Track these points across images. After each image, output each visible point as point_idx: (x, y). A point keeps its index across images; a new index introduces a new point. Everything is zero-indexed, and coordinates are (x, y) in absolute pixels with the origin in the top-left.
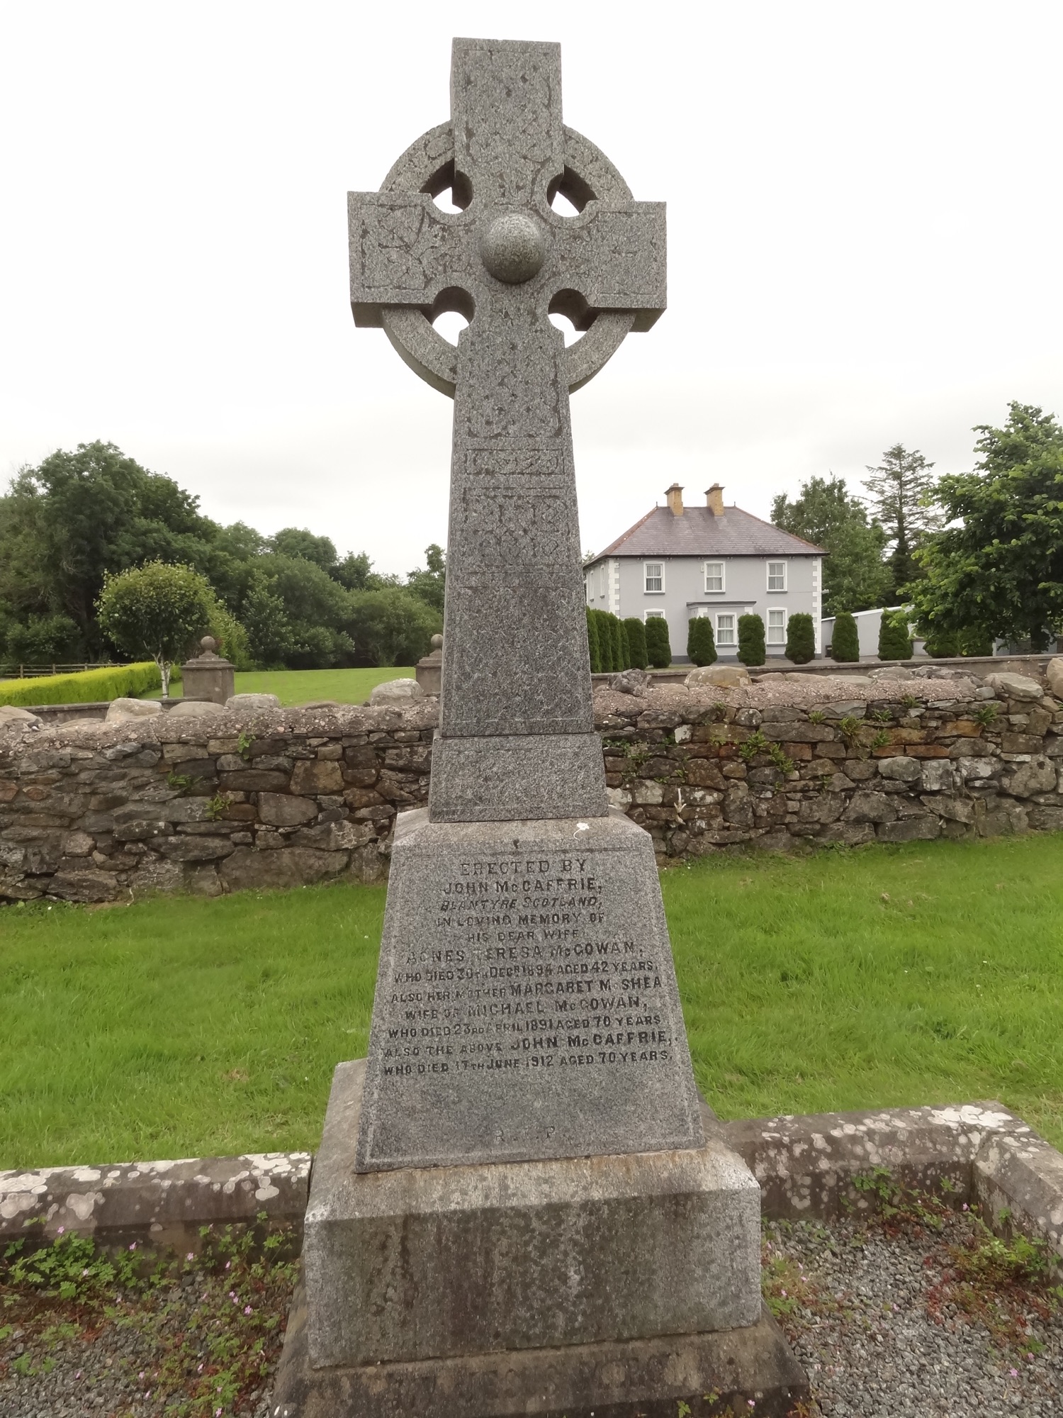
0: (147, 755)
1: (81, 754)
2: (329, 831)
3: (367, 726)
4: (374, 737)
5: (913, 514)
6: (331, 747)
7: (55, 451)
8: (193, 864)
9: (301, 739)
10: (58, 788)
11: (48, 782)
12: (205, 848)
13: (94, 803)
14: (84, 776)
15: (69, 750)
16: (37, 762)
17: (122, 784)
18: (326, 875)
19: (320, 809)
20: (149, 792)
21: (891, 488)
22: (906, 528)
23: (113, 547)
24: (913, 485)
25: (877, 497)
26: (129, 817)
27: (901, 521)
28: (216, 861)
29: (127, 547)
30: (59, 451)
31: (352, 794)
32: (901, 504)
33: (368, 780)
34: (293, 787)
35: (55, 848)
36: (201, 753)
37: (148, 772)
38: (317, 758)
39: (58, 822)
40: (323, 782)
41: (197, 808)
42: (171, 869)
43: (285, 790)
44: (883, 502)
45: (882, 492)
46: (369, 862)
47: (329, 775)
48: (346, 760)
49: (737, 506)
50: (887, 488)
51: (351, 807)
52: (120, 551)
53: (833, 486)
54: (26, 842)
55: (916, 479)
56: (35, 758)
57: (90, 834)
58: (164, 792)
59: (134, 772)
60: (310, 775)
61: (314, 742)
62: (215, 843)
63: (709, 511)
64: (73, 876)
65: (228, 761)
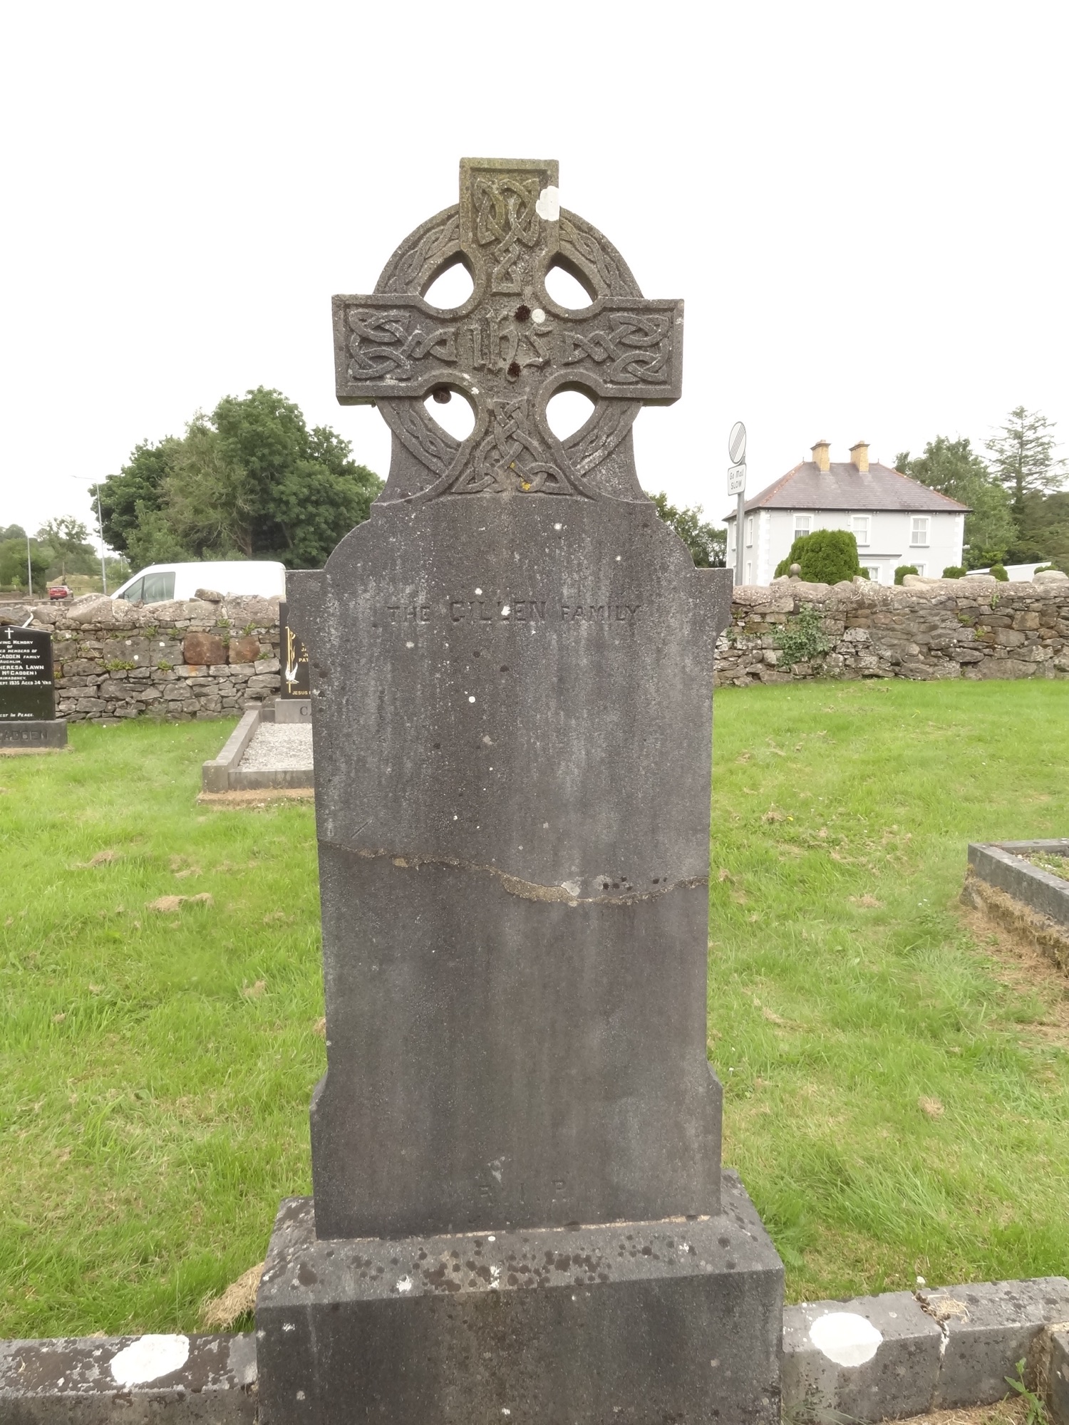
0: (950, 604)
1: (922, 601)
2: (1032, 650)
3: (1053, 594)
4: (1058, 600)
5: (1032, 474)
6: (1036, 604)
7: (225, 397)
8: (963, 664)
9: (1022, 599)
10: (908, 619)
11: (904, 615)
12: (973, 655)
13: (923, 627)
14: (921, 613)
15: (914, 598)
16: (901, 604)
17: (937, 618)
18: (1026, 675)
19: (1027, 639)
20: (948, 624)
21: (1010, 447)
22: (1025, 488)
23: (281, 487)
24: (1033, 444)
25: (995, 456)
26: (940, 636)
27: (1019, 481)
28: (975, 664)
29: (295, 488)
30: (228, 396)
31: (1043, 631)
32: (1020, 464)
33: (1052, 624)
34: (1014, 626)
35: (903, 650)
36: (975, 604)
37: (949, 613)
38: (1028, 609)
39: (905, 637)
40: (1029, 624)
41: (969, 634)
42: (955, 666)
43: (1010, 627)
44: (1003, 462)
45: (1002, 451)
46: (1049, 669)
47: (1033, 620)
48: (1042, 613)
49: (881, 463)
50: (1006, 447)
51: (1042, 638)
52: (288, 492)
53: (959, 443)
54: (892, 646)
55: (1038, 439)
56: (900, 601)
57: (918, 644)
58: (956, 624)
59: (943, 612)
60: (1023, 619)
61: (1028, 601)
62: (977, 653)
63: (853, 467)
64: (912, 666)
65: (986, 609)
